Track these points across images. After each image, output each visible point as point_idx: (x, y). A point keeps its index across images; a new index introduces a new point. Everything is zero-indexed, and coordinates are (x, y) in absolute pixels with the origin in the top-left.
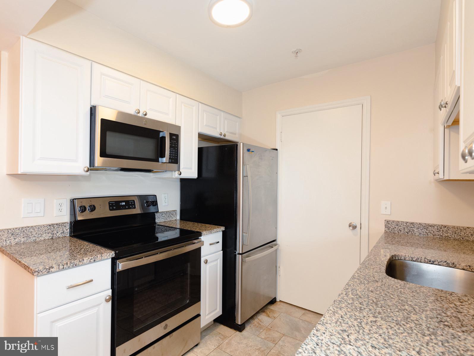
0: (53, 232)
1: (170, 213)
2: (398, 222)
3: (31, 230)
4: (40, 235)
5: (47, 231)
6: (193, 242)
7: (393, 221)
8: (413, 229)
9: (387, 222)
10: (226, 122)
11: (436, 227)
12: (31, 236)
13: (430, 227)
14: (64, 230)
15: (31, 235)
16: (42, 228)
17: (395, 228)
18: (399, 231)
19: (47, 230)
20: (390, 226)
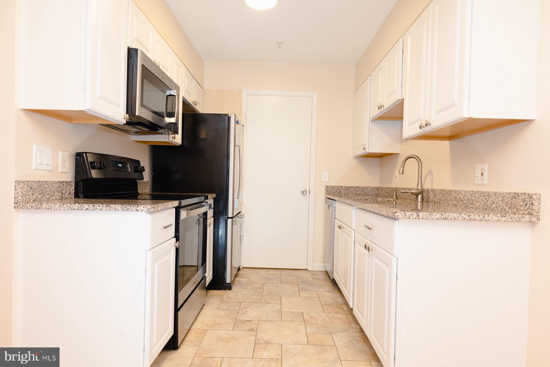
0: (63, 192)
1: (145, 184)
2: (333, 186)
3: (46, 186)
4: (52, 193)
5: (58, 190)
6: (202, 205)
7: (330, 186)
8: (342, 190)
9: (327, 187)
10: (196, 90)
11: (353, 188)
12: (45, 193)
13: (350, 188)
14: (71, 190)
15: (45, 191)
16: (54, 184)
17: (331, 191)
18: (334, 193)
19: (58, 188)
20: (328, 189)
